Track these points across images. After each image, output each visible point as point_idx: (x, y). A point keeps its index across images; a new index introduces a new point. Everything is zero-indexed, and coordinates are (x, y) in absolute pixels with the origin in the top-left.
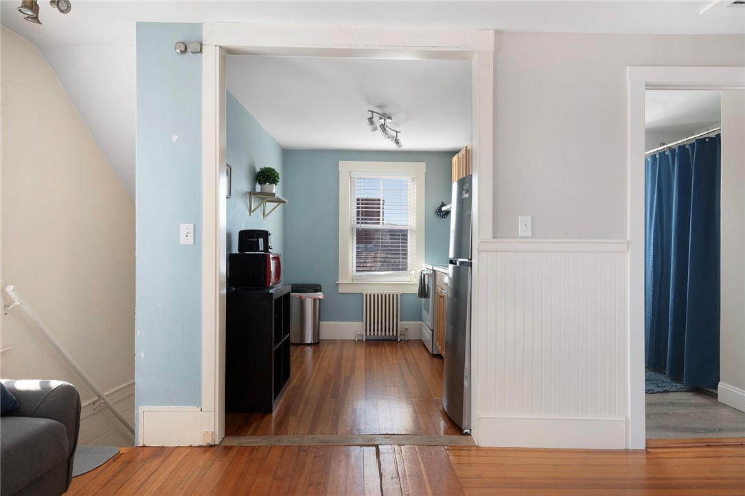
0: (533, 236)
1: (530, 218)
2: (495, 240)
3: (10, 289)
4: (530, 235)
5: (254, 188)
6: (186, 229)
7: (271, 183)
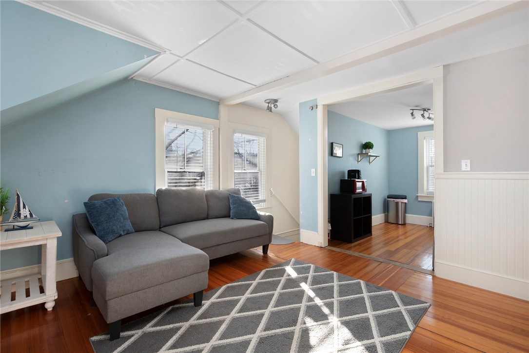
0: (471, 170)
1: (469, 161)
2: (445, 173)
3: (271, 189)
4: (469, 170)
5: (362, 152)
6: (313, 170)
7: (369, 149)
